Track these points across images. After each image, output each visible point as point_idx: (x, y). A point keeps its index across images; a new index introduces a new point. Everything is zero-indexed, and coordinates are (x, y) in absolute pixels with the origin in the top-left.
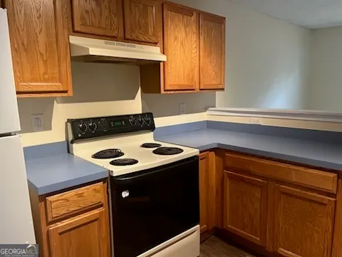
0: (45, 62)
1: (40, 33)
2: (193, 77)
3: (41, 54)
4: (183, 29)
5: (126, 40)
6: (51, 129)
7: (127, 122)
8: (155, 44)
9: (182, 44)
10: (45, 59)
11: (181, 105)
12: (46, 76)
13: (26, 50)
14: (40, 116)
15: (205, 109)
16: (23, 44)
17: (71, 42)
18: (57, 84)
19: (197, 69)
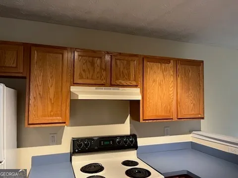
0: (52, 104)
1: (51, 86)
2: (170, 108)
3: (51, 99)
4: (161, 73)
5: (112, 85)
6: (61, 144)
7: (114, 142)
8: (136, 86)
9: (160, 84)
10: (53, 102)
11: (166, 129)
12: (52, 113)
13: (41, 98)
14: (54, 135)
15: (190, 132)
16: (40, 94)
17: (71, 90)
18: (58, 118)
19: (174, 103)
